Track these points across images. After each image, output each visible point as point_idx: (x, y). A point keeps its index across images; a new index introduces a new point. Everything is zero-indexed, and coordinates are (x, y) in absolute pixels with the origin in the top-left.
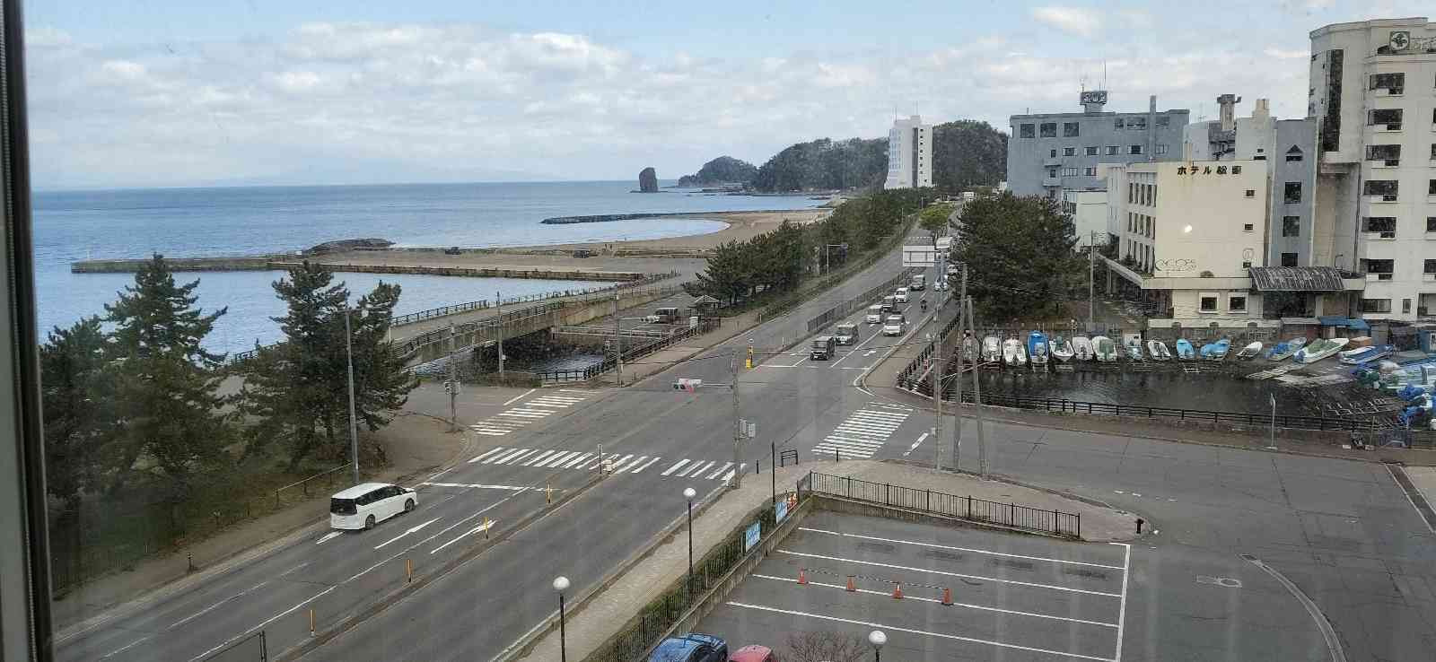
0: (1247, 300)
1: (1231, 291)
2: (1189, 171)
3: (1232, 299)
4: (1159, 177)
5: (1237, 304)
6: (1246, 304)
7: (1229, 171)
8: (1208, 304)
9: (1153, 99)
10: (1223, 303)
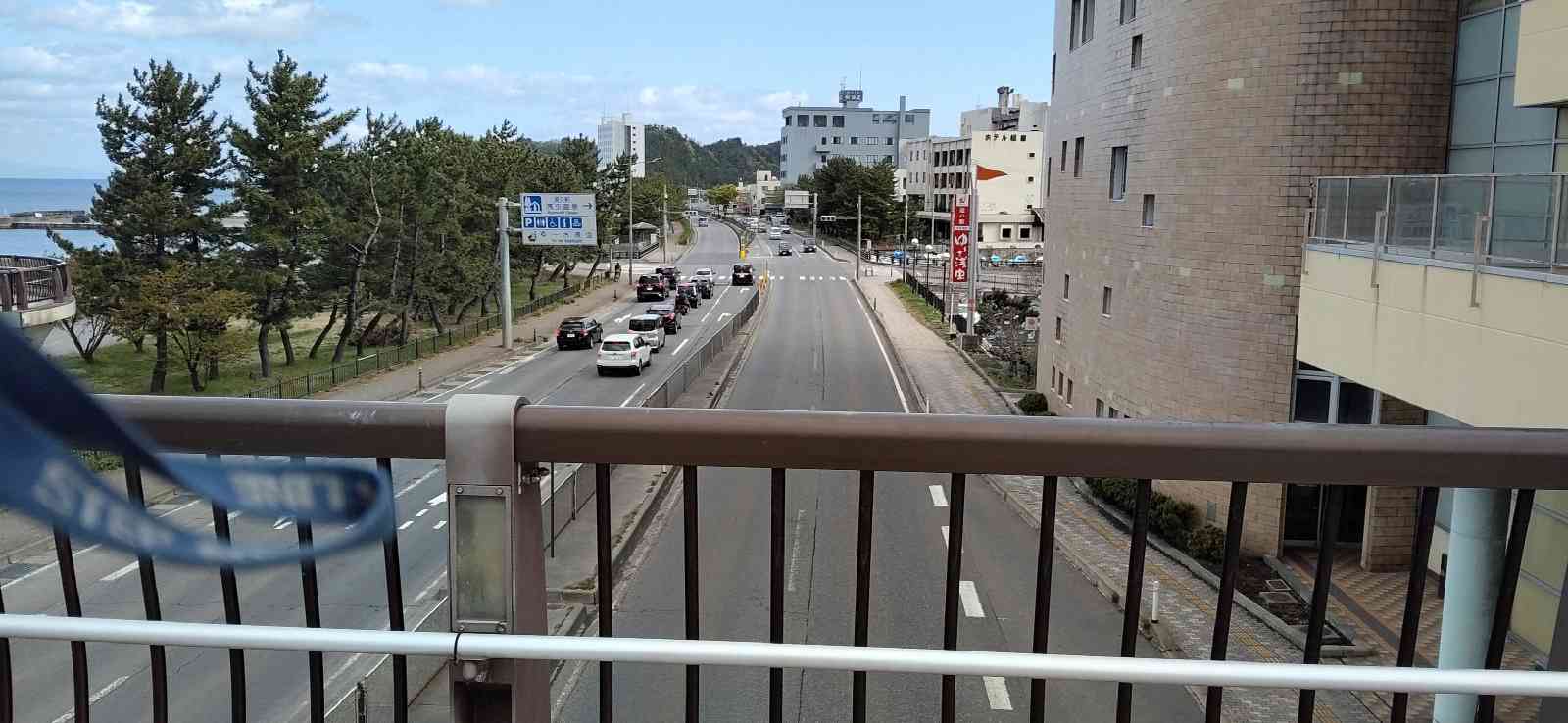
0: (1031, 231)
1: (1021, 224)
2: (992, 138)
3: (1022, 230)
4: (973, 142)
5: (1025, 234)
6: (1031, 234)
7: (1019, 138)
8: (1007, 233)
9: (903, 99)
10: (1016, 233)
